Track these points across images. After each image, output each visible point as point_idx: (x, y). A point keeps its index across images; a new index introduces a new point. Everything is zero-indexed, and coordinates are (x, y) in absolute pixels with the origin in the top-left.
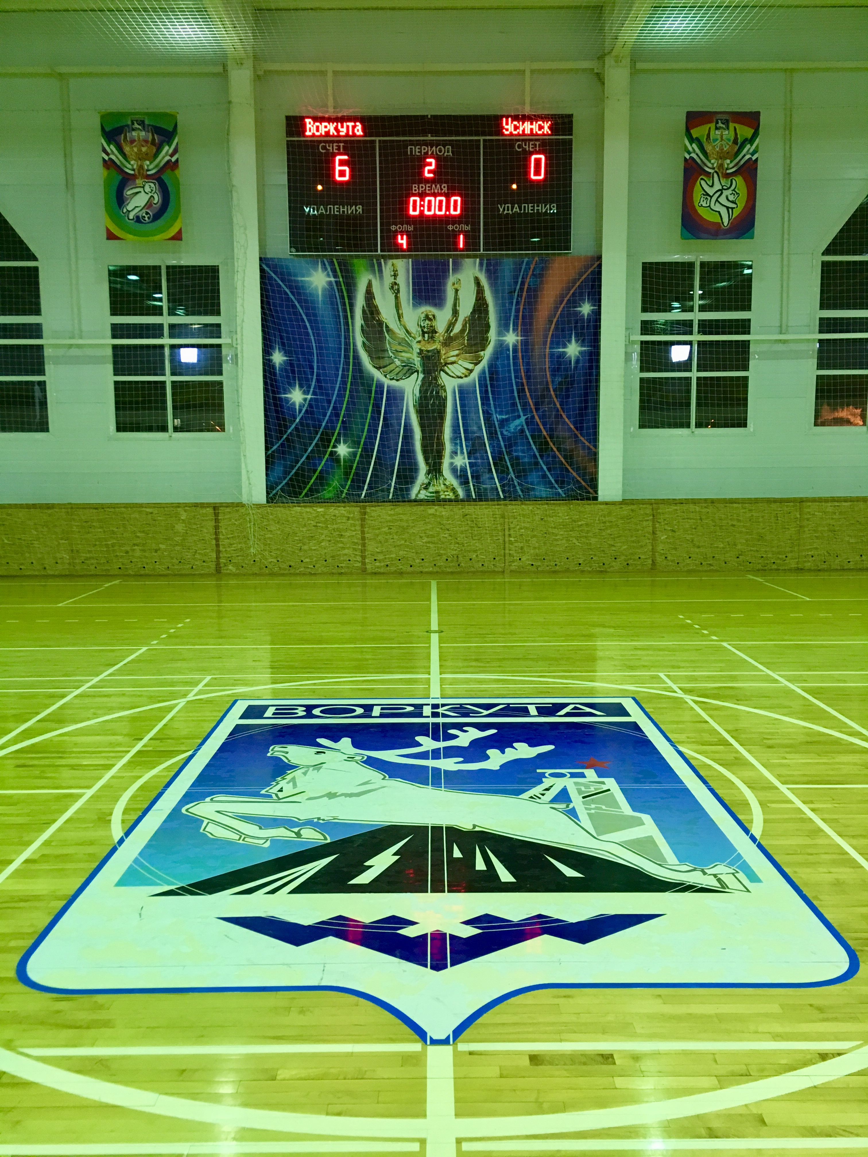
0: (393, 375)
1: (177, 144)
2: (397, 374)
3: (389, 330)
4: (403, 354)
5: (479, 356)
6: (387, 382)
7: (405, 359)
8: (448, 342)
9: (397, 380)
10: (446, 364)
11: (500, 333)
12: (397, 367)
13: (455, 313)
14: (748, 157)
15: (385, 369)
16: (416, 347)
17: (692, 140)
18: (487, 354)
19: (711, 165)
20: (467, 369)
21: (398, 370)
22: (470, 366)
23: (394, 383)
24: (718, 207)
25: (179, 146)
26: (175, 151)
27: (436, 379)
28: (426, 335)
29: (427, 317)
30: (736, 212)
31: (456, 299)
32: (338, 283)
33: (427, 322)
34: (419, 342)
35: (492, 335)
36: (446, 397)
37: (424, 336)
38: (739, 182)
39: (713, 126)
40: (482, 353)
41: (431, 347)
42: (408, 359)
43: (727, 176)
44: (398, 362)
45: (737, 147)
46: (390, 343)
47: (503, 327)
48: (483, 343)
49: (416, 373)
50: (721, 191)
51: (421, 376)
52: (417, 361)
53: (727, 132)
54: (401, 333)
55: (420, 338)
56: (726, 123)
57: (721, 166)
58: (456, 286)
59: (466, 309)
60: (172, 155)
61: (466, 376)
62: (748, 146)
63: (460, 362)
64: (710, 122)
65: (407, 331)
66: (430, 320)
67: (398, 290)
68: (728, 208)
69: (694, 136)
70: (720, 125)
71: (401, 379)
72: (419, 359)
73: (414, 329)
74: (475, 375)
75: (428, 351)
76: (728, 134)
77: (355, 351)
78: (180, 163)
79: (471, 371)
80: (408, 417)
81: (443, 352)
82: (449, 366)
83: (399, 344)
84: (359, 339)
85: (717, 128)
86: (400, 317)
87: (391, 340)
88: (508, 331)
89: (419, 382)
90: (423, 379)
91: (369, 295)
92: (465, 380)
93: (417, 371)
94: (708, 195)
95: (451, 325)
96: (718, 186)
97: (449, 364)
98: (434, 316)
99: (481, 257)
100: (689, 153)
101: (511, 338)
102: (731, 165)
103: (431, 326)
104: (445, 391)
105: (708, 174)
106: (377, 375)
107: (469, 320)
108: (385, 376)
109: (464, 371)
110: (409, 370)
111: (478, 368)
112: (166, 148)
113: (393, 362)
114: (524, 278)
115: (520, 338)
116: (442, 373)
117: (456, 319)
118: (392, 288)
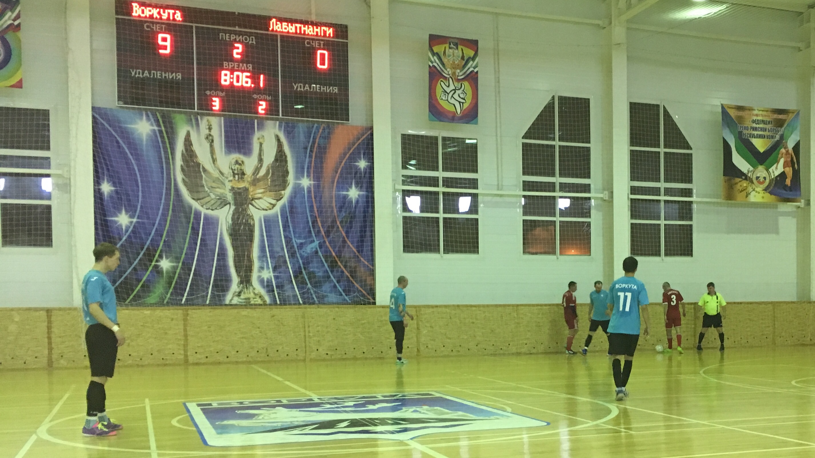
0: (208, 206)
1: (19, 11)
2: (212, 205)
3: (205, 170)
4: (217, 190)
5: (281, 194)
6: (204, 211)
7: (219, 194)
8: (255, 182)
9: (212, 210)
10: (254, 198)
11: (296, 178)
12: (212, 199)
13: (261, 160)
14: (471, 69)
15: (202, 201)
16: (229, 185)
17: (434, 54)
18: (287, 193)
19: (447, 72)
20: (271, 204)
21: (213, 202)
22: (274, 202)
23: (209, 212)
24: (453, 101)
25: (21, 13)
26: (18, 17)
27: (245, 210)
28: (237, 176)
29: (237, 162)
30: (466, 106)
31: (261, 150)
32: (161, 132)
33: (237, 166)
34: (231, 181)
35: (291, 178)
36: (254, 225)
37: (234, 177)
38: (466, 85)
39: (447, 46)
40: (283, 192)
41: (242, 185)
42: (222, 194)
43: (458, 80)
44: (213, 196)
45: (464, 62)
46: (206, 181)
47: (300, 172)
48: (284, 185)
49: (228, 205)
50: (455, 90)
51: (233, 207)
52: (230, 197)
53: (457, 51)
54: (215, 174)
55: (231, 178)
56: (456, 45)
57: (454, 73)
58: (261, 140)
59: (269, 158)
60: (14, 20)
61: (270, 209)
62: (471, 62)
63: (265, 198)
64: (446, 43)
65: (221, 172)
66: (240, 164)
67: (213, 140)
68: (460, 102)
69: (435, 51)
70: (452, 46)
71: (216, 209)
72: (231, 194)
73: (226, 171)
74: (277, 209)
75: (239, 189)
76: (458, 53)
77: (176, 185)
78: (22, 27)
79: (274, 205)
80: (222, 239)
81: (251, 189)
82: (256, 201)
83: (214, 182)
84: (179, 176)
85: (450, 48)
86: (214, 160)
87: (207, 179)
88: (303, 176)
89: (231, 212)
90: (235, 209)
91: (188, 142)
92: (269, 212)
93: (230, 203)
94: (446, 92)
95: (257, 170)
96: (452, 87)
97: (256, 199)
98: (243, 162)
99: (281, 121)
100: (432, 62)
101: (306, 182)
102: (461, 74)
103: (241, 170)
104: (253, 220)
105: (445, 78)
106: (196, 205)
107: (272, 167)
108: (202, 206)
109: (269, 205)
110: (223, 203)
111: (280, 204)
112: (9, 14)
113: (209, 196)
114: (314, 139)
115: (312, 182)
116: (250, 206)
117: (261, 166)
118: (207, 138)
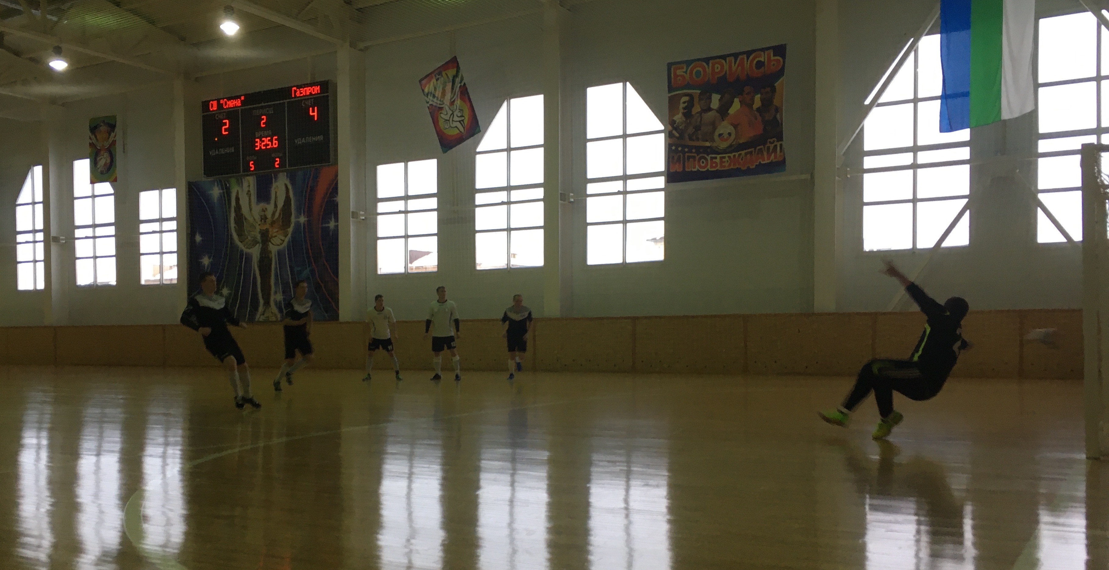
0: (247, 245)
2: (250, 245)
3: (246, 219)
4: (252, 233)
5: (287, 231)
6: (246, 250)
7: (253, 236)
10: (272, 237)
11: (297, 217)
12: (250, 240)
13: (276, 206)
15: (244, 242)
16: (258, 228)
20: (281, 240)
21: (250, 242)
22: (283, 238)
23: (248, 250)
27: (267, 247)
28: (263, 220)
31: (276, 198)
32: (223, 193)
34: (259, 225)
35: (293, 218)
36: (272, 258)
37: (261, 221)
40: (288, 229)
41: (265, 227)
42: (255, 235)
44: (250, 238)
46: (246, 227)
48: (289, 224)
49: (258, 245)
51: (261, 245)
52: (259, 237)
54: (251, 221)
55: (259, 223)
61: (281, 245)
63: (278, 236)
65: (254, 219)
66: (264, 211)
67: (250, 195)
71: (251, 248)
72: (260, 235)
73: (257, 217)
75: (264, 230)
79: (284, 241)
80: (254, 271)
81: (270, 230)
82: (274, 239)
83: (251, 227)
86: (251, 210)
87: (247, 225)
88: (301, 215)
89: (260, 249)
90: (261, 247)
91: (237, 199)
92: (281, 247)
93: (259, 243)
95: (274, 213)
98: (266, 209)
101: (303, 219)
103: (265, 215)
104: (271, 254)
106: (241, 245)
107: (282, 210)
108: (244, 246)
110: (255, 242)
111: (287, 240)
113: (247, 238)
114: (308, 183)
115: (306, 219)
116: (270, 243)
117: (276, 210)
118: (247, 194)
